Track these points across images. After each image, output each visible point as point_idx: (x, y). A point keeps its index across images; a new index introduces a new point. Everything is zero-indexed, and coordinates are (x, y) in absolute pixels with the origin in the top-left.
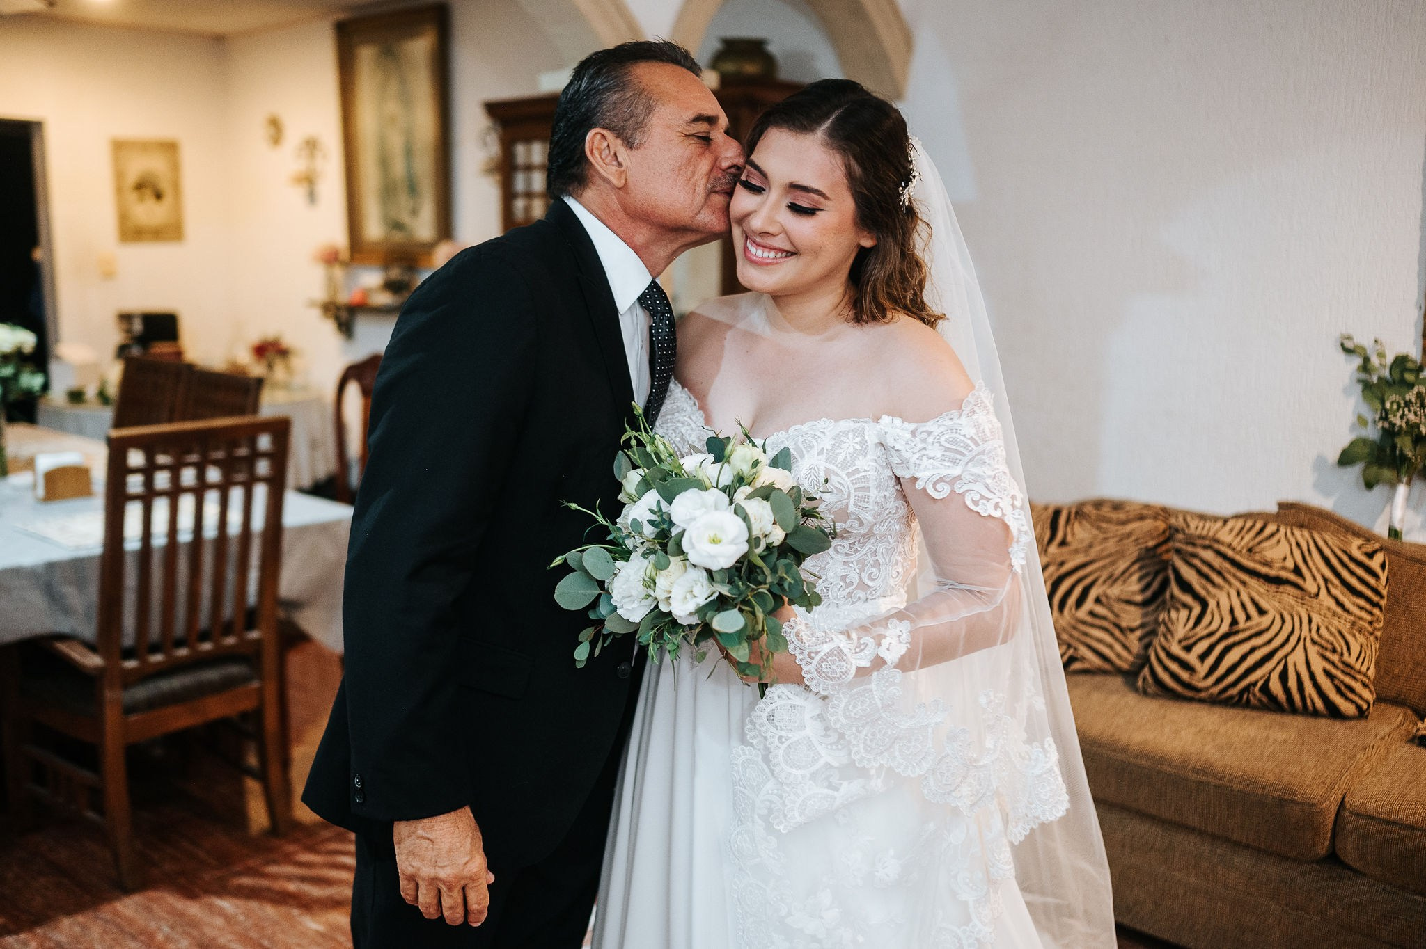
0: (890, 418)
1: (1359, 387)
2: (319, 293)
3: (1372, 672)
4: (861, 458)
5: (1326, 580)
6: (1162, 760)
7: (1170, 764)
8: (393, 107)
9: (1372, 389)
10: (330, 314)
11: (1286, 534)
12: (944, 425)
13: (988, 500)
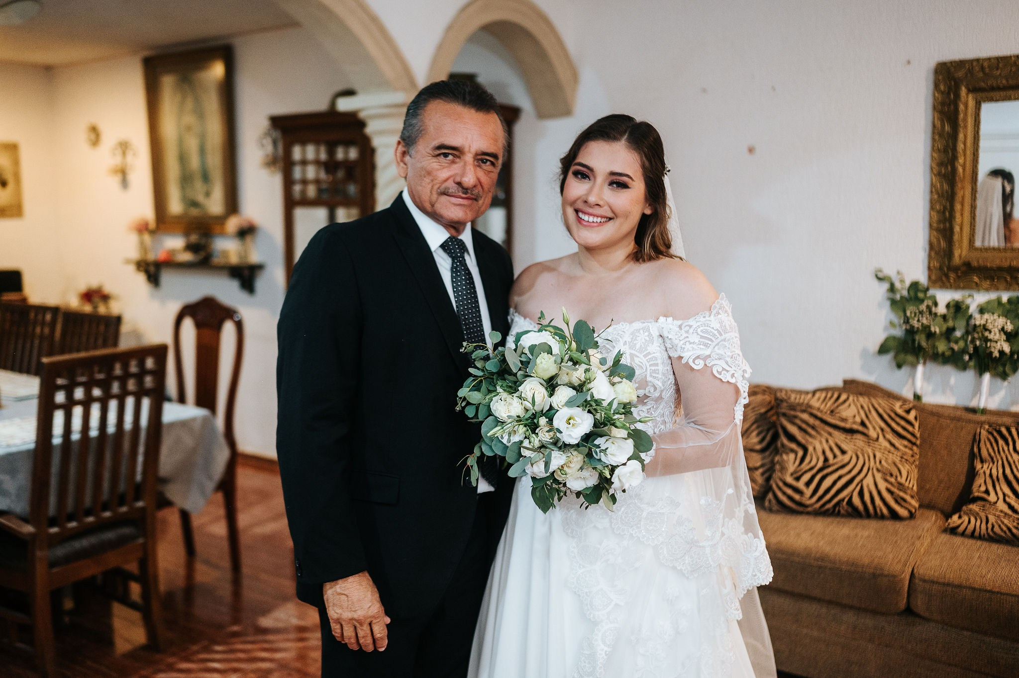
0: (665, 318)
1: (888, 303)
2: (134, 254)
3: (915, 488)
4: (650, 345)
5: (882, 430)
6: (792, 554)
7: (798, 555)
8: (189, 119)
9: (897, 304)
10: (142, 269)
11: (854, 400)
12: (700, 321)
13: (728, 371)
